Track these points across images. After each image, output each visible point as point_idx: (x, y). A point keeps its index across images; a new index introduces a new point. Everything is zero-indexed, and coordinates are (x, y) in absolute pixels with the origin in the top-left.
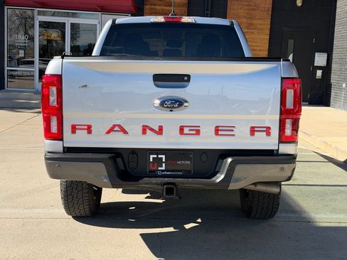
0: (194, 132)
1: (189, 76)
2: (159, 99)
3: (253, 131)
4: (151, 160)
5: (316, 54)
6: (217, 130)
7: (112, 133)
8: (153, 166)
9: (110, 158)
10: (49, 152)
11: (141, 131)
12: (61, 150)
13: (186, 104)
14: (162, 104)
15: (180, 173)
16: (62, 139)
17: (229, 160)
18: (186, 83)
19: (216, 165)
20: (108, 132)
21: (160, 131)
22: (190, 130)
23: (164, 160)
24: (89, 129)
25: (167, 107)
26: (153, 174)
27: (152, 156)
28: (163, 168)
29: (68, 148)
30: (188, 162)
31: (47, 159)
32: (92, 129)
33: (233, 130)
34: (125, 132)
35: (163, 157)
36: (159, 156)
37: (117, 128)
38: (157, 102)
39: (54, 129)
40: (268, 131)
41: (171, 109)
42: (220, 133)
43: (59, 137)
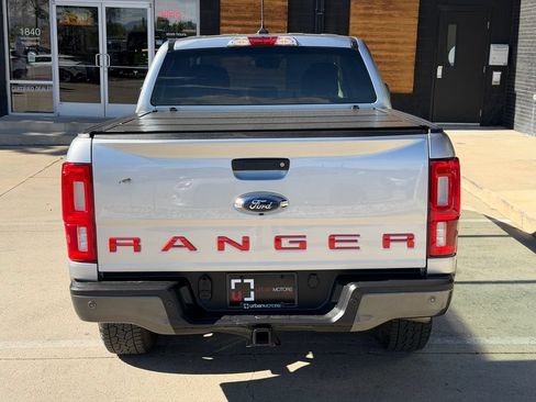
0: (297, 245)
1: (286, 161)
2: (242, 197)
3: (387, 240)
4: (233, 287)
5: (492, 46)
6: (332, 241)
7: (172, 250)
8: (236, 296)
9: (169, 289)
10: (77, 280)
11: (215, 245)
12: (95, 277)
13: (283, 204)
14: (247, 205)
15: (279, 306)
16: (95, 261)
17: (352, 287)
18: (283, 172)
19: (332, 294)
20: (166, 249)
21: (245, 245)
22: (291, 242)
23: (252, 287)
24: (137, 244)
25: (255, 210)
26: (237, 308)
27: (233, 282)
28: (252, 299)
29: (105, 273)
30: (290, 289)
31: (74, 293)
32: (142, 244)
33: (356, 241)
34: (192, 248)
35: (251, 281)
36: (245, 281)
37: (178, 243)
38: (240, 202)
39: (83, 245)
40: (410, 240)
41: (261, 212)
42: (337, 245)
43: (91, 257)
